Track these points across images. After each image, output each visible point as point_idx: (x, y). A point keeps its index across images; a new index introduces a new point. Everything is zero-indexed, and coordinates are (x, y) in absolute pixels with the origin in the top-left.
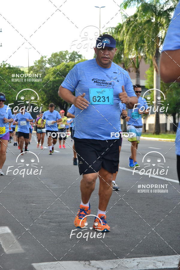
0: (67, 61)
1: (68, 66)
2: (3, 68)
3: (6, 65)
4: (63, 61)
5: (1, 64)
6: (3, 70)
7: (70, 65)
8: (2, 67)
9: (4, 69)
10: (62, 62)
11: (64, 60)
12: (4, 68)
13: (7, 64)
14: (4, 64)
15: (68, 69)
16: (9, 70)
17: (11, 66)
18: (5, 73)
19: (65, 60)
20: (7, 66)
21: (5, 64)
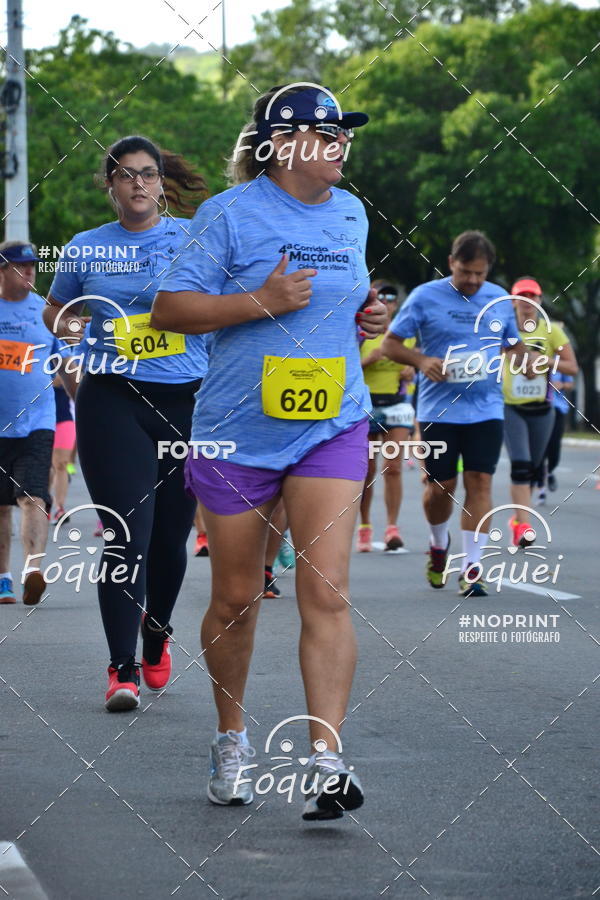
0: (448, 14)
1: (457, 43)
2: (73, 56)
3: (89, 41)
4: (426, 13)
5: (64, 33)
6: (73, 69)
7: (470, 37)
8: (69, 51)
9: (79, 66)
10: (422, 20)
11: (432, 10)
12: (80, 58)
13: (95, 33)
14: (79, 35)
15: (459, 60)
16: (106, 68)
17: (122, 49)
18: (84, 90)
19: (441, 10)
20: (98, 46)
21: (86, 34)
